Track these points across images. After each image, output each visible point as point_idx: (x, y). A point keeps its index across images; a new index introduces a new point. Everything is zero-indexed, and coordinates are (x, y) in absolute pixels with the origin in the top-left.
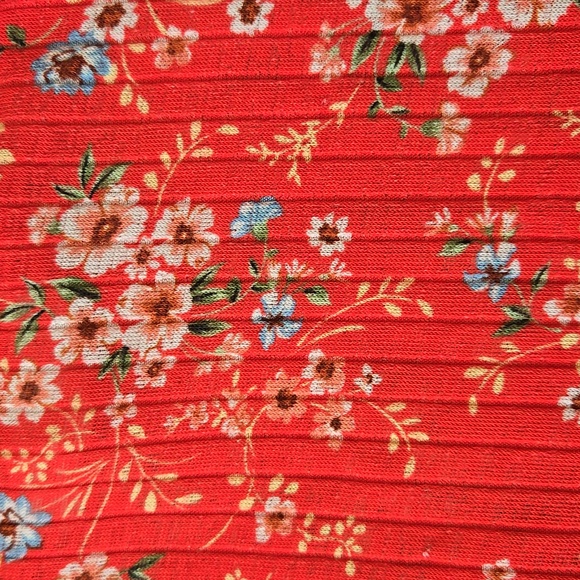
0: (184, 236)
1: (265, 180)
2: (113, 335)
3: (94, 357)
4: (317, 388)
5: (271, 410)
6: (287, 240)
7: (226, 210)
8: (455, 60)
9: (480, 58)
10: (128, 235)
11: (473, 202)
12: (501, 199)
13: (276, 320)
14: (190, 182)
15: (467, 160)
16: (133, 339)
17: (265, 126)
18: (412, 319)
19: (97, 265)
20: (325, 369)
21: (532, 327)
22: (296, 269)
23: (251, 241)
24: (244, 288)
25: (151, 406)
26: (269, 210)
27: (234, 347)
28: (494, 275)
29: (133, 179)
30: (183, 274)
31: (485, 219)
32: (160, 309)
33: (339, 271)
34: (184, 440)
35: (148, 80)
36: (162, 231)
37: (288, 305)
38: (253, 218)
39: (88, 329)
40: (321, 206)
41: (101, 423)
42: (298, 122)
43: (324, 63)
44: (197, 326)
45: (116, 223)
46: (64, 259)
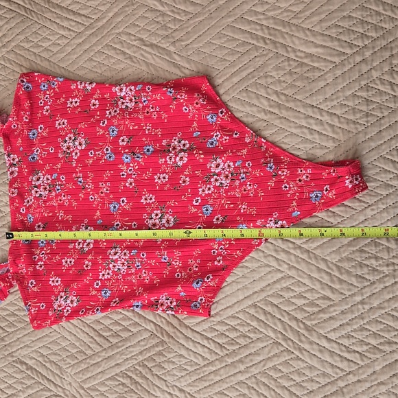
0: (48, 179)
1: (55, 171)
2: (40, 193)
3: (38, 195)
4: (64, 198)
5: (59, 202)
6: (59, 179)
7: (52, 175)
8: (73, 154)
9: (76, 154)
10: (41, 179)
11: (77, 173)
12: (80, 172)
13: (58, 190)
14: (48, 172)
15: (76, 167)
16: (42, 193)
17: (55, 164)
18: (73, 188)
19: (37, 183)
20: (64, 196)
21: (85, 188)
22: (60, 183)
23: (55, 179)
24: (54, 186)
25: (45, 202)
26: (56, 175)
27: (54, 193)
28: (81, 182)
29: (41, 172)
30: (47, 184)
31: (79, 175)
32: (45, 189)
33: (64, 183)
34: (49, 206)
35: (42, 159)
36: (45, 179)
37: (59, 188)
38: (55, 176)
39: (36, 192)
40: (62, 174)
41: (39, 204)
42: (58, 163)
43: (60, 156)
44: (50, 191)
45: (40, 178)
46: (33, 183)
